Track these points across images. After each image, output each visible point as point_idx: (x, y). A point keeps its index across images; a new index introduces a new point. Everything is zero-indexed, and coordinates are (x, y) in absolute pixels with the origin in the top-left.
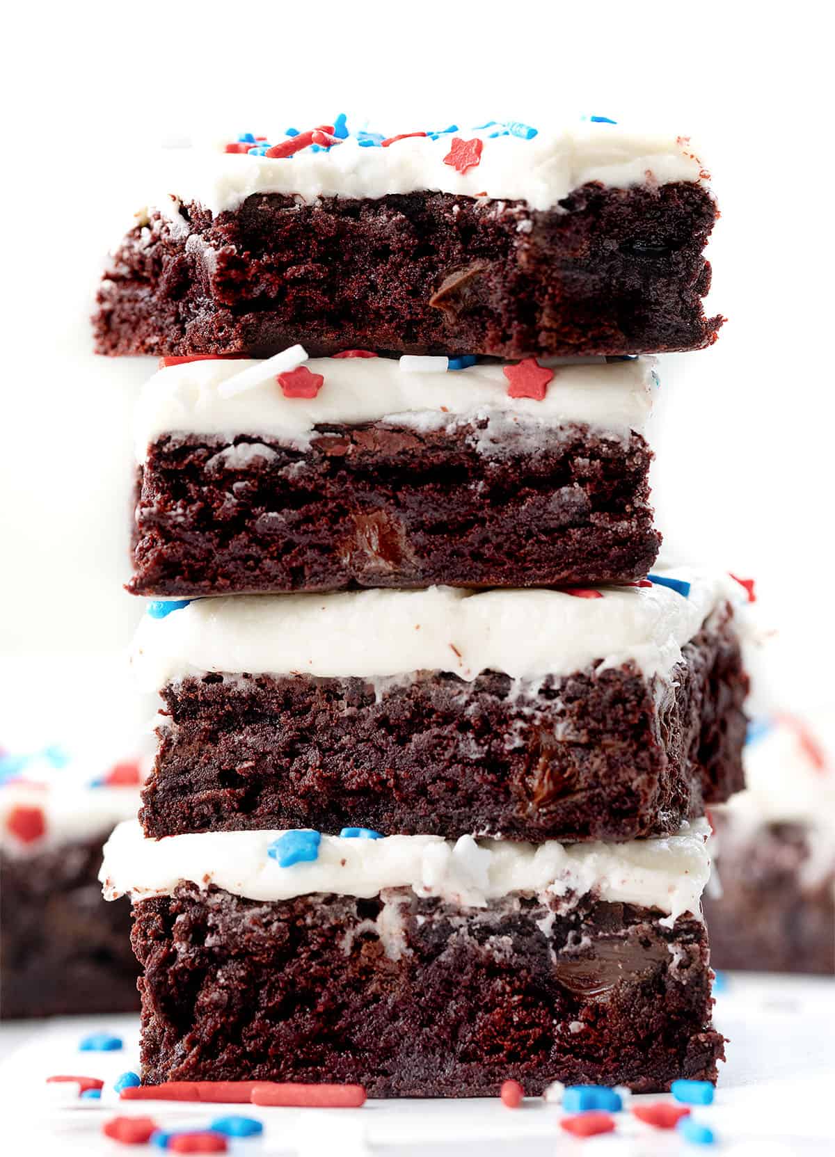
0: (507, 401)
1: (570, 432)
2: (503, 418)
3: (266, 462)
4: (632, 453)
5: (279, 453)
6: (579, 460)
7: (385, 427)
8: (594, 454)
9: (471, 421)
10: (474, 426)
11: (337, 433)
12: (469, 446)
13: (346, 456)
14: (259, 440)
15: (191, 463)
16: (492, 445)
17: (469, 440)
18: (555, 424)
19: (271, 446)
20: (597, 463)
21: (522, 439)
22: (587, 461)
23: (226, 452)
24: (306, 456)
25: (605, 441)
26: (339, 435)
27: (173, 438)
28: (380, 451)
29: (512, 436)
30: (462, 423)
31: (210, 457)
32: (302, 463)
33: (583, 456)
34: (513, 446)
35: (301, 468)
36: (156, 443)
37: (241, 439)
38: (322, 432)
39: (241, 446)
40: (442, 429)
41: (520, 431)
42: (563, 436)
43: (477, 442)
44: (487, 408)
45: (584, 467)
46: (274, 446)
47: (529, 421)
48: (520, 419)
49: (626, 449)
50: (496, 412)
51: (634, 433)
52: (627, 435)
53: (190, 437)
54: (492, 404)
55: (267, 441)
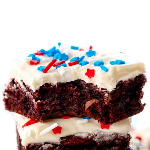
0: (101, 130)
1: (114, 135)
2: (100, 133)
3: (51, 147)
4: (127, 138)
5: (54, 145)
6: (116, 141)
7: (75, 137)
8: (119, 139)
9: (94, 135)
10: (94, 136)
11: (65, 139)
12: (94, 140)
13: (68, 144)
14: (49, 143)
15: (35, 149)
16: (98, 140)
17: (93, 139)
18: (111, 134)
19: (52, 144)
20: (120, 141)
21: (104, 138)
22: (118, 141)
23: (43, 146)
24: (59, 145)
25: (121, 137)
26: (66, 140)
27: (31, 144)
28: (75, 143)
29: (102, 137)
30: (92, 135)
31: (39, 148)
32: (58, 147)
33: (117, 140)
34: (102, 140)
35: (58, 148)
36: (27, 146)
37: (46, 143)
38: (62, 139)
39: (46, 145)
40: (88, 137)
41: (104, 136)
42: (113, 136)
43: (95, 139)
44: (97, 131)
45: (117, 142)
46: (53, 144)
47: (106, 134)
48: (104, 133)
49: (126, 138)
50: (99, 132)
51: (128, 134)
52: (126, 135)
53: (35, 144)
54: (98, 130)
55: (51, 143)
